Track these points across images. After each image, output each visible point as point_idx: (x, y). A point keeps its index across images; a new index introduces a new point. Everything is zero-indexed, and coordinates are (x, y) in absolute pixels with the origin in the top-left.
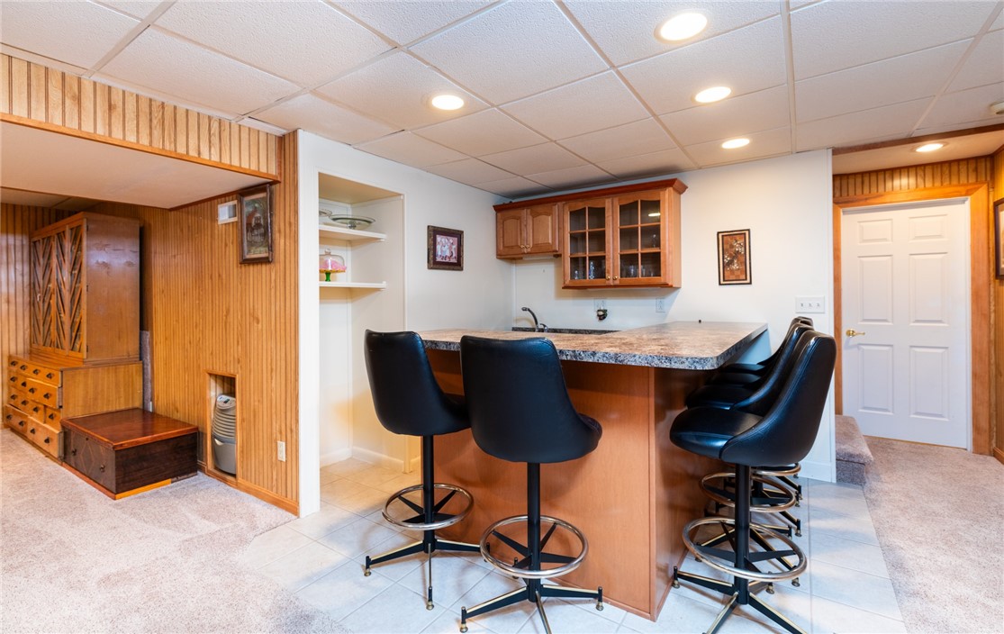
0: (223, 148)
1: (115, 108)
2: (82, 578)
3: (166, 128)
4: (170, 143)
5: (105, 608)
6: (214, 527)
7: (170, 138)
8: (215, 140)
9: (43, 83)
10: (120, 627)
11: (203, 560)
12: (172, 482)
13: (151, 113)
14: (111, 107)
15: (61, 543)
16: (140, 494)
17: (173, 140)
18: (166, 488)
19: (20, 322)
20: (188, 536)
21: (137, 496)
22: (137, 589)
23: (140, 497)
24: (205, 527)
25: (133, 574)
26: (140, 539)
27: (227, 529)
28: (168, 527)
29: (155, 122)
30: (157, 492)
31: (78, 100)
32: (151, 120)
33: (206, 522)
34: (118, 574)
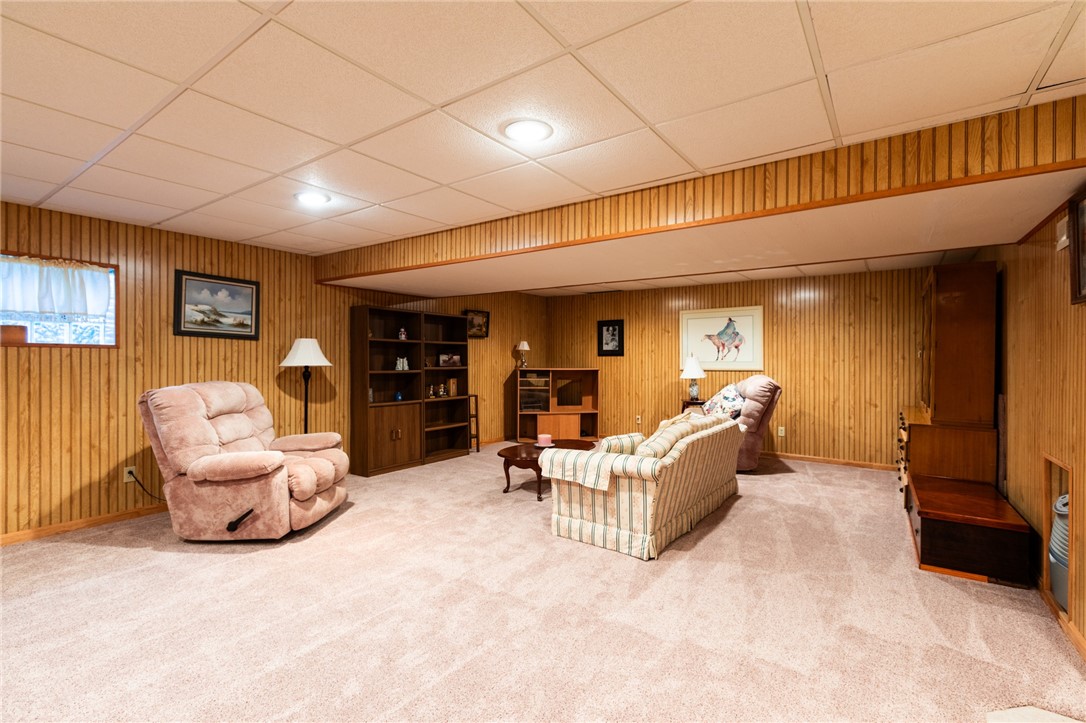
0: (1005, 150)
1: (867, 162)
2: (835, 616)
3: (923, 158)
4: (927, 174)
5: (827, 649)
6: (987, 656)
7: (927, 168)
8: (992, 145)
9: (808, 169)
10: (822, 673)
11: (938, 679)
12: (989, 582)
13: (904, 150)
14: (863, 163)
15: (850, 579)
16: (946, 576)
17: (930, 169)
18: (978, 584)
19: (913, 377)
20: (948, 645)
21: (941, 576)
22: (860, 655)
23: (942, 579)
24: (976, 647)
25: (869, 640)
26: (904, 616)
27: (999, 669)
28: (938, 623)
29: (909, 157)
30: (965, 583)
31: (835, 171)
32: (904, 158)
33: (984, 645)
34: (860, 632)
